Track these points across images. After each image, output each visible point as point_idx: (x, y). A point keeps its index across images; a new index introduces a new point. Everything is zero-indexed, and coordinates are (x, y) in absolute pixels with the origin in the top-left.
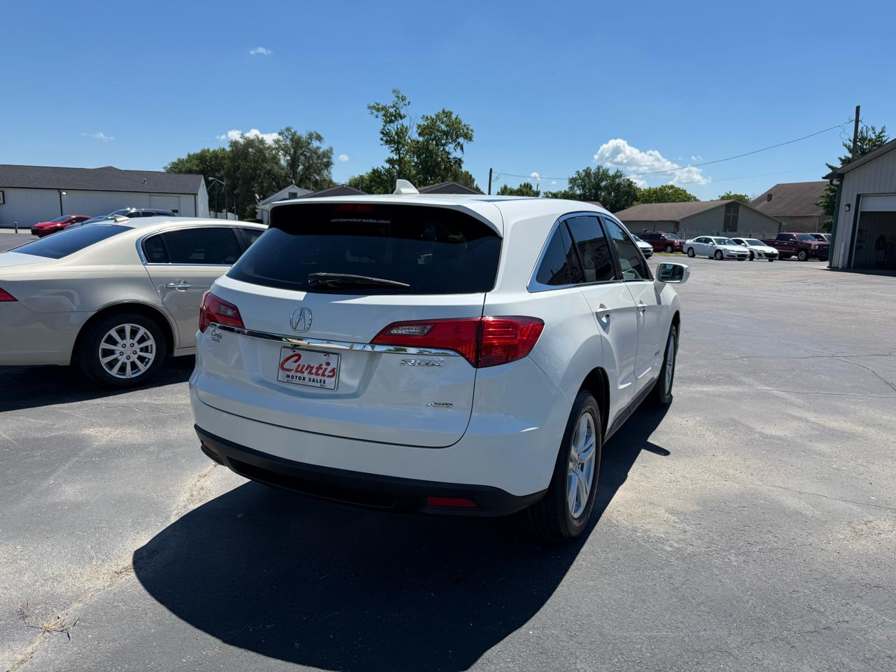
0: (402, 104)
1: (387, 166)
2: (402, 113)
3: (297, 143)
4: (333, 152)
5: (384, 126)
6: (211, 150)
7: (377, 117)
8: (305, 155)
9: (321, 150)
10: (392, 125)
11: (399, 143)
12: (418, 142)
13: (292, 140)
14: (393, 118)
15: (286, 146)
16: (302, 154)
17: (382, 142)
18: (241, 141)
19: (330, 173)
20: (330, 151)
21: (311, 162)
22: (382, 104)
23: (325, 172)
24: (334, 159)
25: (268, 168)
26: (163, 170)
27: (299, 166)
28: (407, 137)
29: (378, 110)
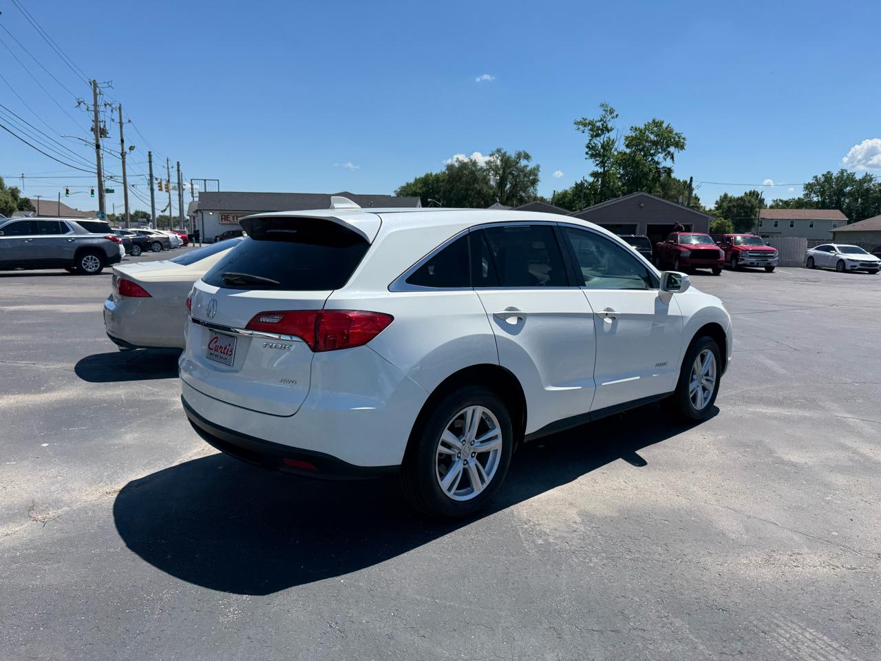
0: (610, 117)
1: (591, 179)
2: (609, 126)
3: (507, 163)
4: (540, 169)
5: (590, 140)
6: (434, 174)
7: (583, 132)
8: (513, 174)
9: (529, 168)
10: (598, 139)
11: (604, 156)
12: (625, 153)
13: (501, 160)
14: (600, 132)
15: (497, 166)
16: (510, 173)
17: (587, 156)
18: (457, 165)
19: (536, 190)
20: (537, 168)
21: (518, 180)
22: (590, 118)
23: (531, 189)
24: (541, 175)
25: (478, 188)
26: (393, 195)
27: (506, 185)
28: (613, 150)
29: (585, 125)
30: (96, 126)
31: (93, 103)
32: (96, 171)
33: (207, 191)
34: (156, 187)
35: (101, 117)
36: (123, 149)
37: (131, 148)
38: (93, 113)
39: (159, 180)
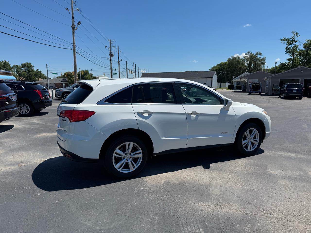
0: (296, 36)
1: (288, 62)
2: (296, 40)
3: (252, 57)
4: (266, 58)
5: (287, 46)
6: (224, 62)
7: (284, 43)
8: (254, 61)
9: (261, 58)
10: (291, 45)
11: (293, 52)
12: (303, 51)
13: (250, 56)
14: (291, 43)
15: (248, 58)
16: (253, 61)
17: (286, 53)
18: (232, 58)
19: (264, 66)
20: (264, 58)
21: (256, 63)
22: (287, 38)
23: (262, 66)
24: (266, 61)
25: (240, 66)
26: (209, 71)
27: (251, 65)
28: (297, 49)
29: (285, 40)
30: (111, 53)
31: (110, 47)
32: (110, 68)
33: (145, 73)
34: (128, 72)
35: (112, 51)
36: (119, 61)
37: (121, 60)
38: (110, 50)
39: (129, 70)
